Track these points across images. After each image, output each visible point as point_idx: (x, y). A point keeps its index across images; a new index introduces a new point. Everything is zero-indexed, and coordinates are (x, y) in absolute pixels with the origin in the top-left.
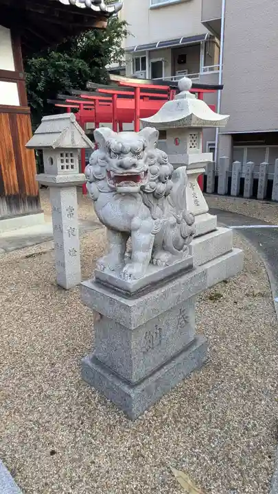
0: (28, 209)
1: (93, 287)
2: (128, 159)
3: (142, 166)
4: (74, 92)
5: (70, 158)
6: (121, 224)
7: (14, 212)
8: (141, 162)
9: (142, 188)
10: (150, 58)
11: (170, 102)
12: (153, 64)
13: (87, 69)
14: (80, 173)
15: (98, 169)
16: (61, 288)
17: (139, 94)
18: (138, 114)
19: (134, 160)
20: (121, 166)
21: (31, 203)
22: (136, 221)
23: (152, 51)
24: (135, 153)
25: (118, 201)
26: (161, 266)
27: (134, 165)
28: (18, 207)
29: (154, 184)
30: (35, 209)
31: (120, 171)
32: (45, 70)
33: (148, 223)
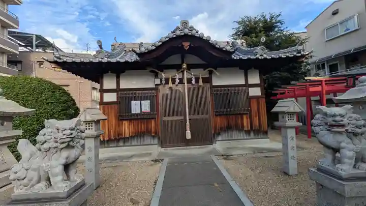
0: (262, 136)
1: (316, 171)
2: (338, 118)
3: (345, 121)
4: (282, 86)
5: (292, 116)
6: (334, 145)
7: (256, 137)
8: (345, 119)
9: (346, 130)
10: (327, 63)
11: (353, 89)
12: (330, 66)
13: (289, 75)
14: (297, 122)
15: (319, 121)
16: (286, 174)
17: (324, 83)
18: (324, 92)
19: (342, 119)
20: (333, 121)
21: (263, 134)
22: (343, 145)
23: (329, 60)
24: (342, 116)
25: (332, 135)
26: (363, 170)
27: (342, 121)
28: (258, 135)
29: (353, 129)
30: (265, 136)
31: (334, 123)
32: (268, 79)
33: (351, 146)
